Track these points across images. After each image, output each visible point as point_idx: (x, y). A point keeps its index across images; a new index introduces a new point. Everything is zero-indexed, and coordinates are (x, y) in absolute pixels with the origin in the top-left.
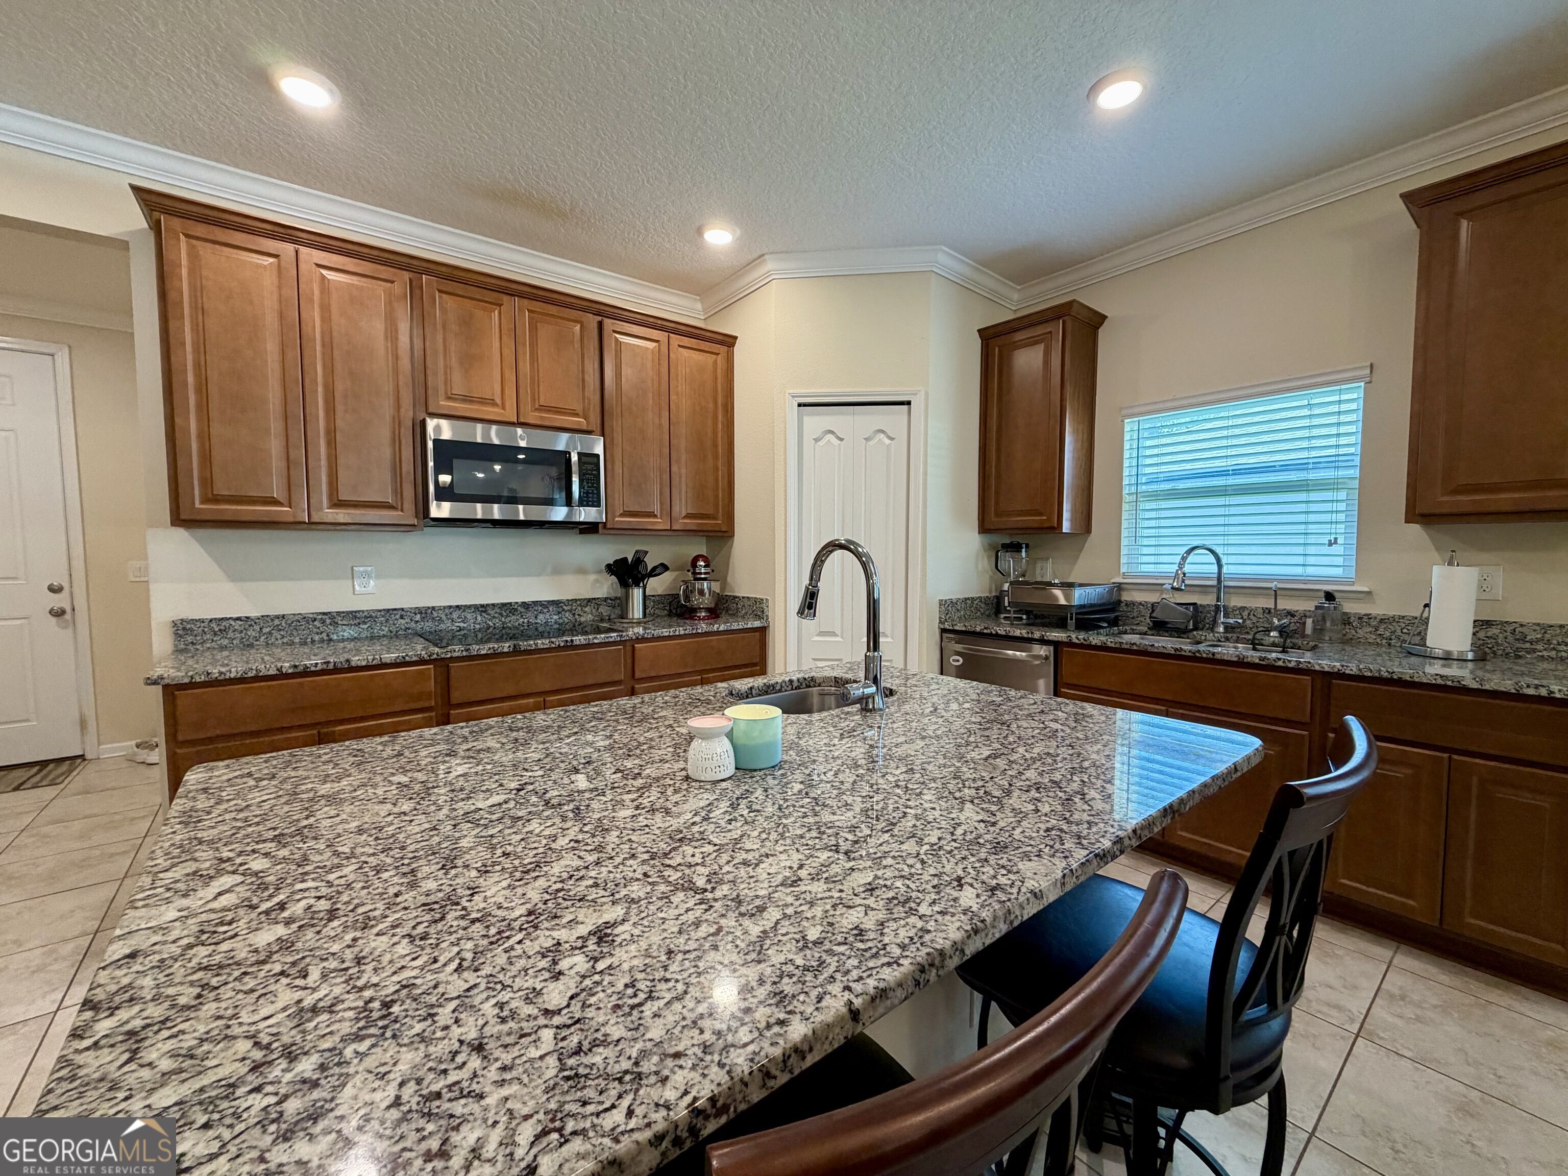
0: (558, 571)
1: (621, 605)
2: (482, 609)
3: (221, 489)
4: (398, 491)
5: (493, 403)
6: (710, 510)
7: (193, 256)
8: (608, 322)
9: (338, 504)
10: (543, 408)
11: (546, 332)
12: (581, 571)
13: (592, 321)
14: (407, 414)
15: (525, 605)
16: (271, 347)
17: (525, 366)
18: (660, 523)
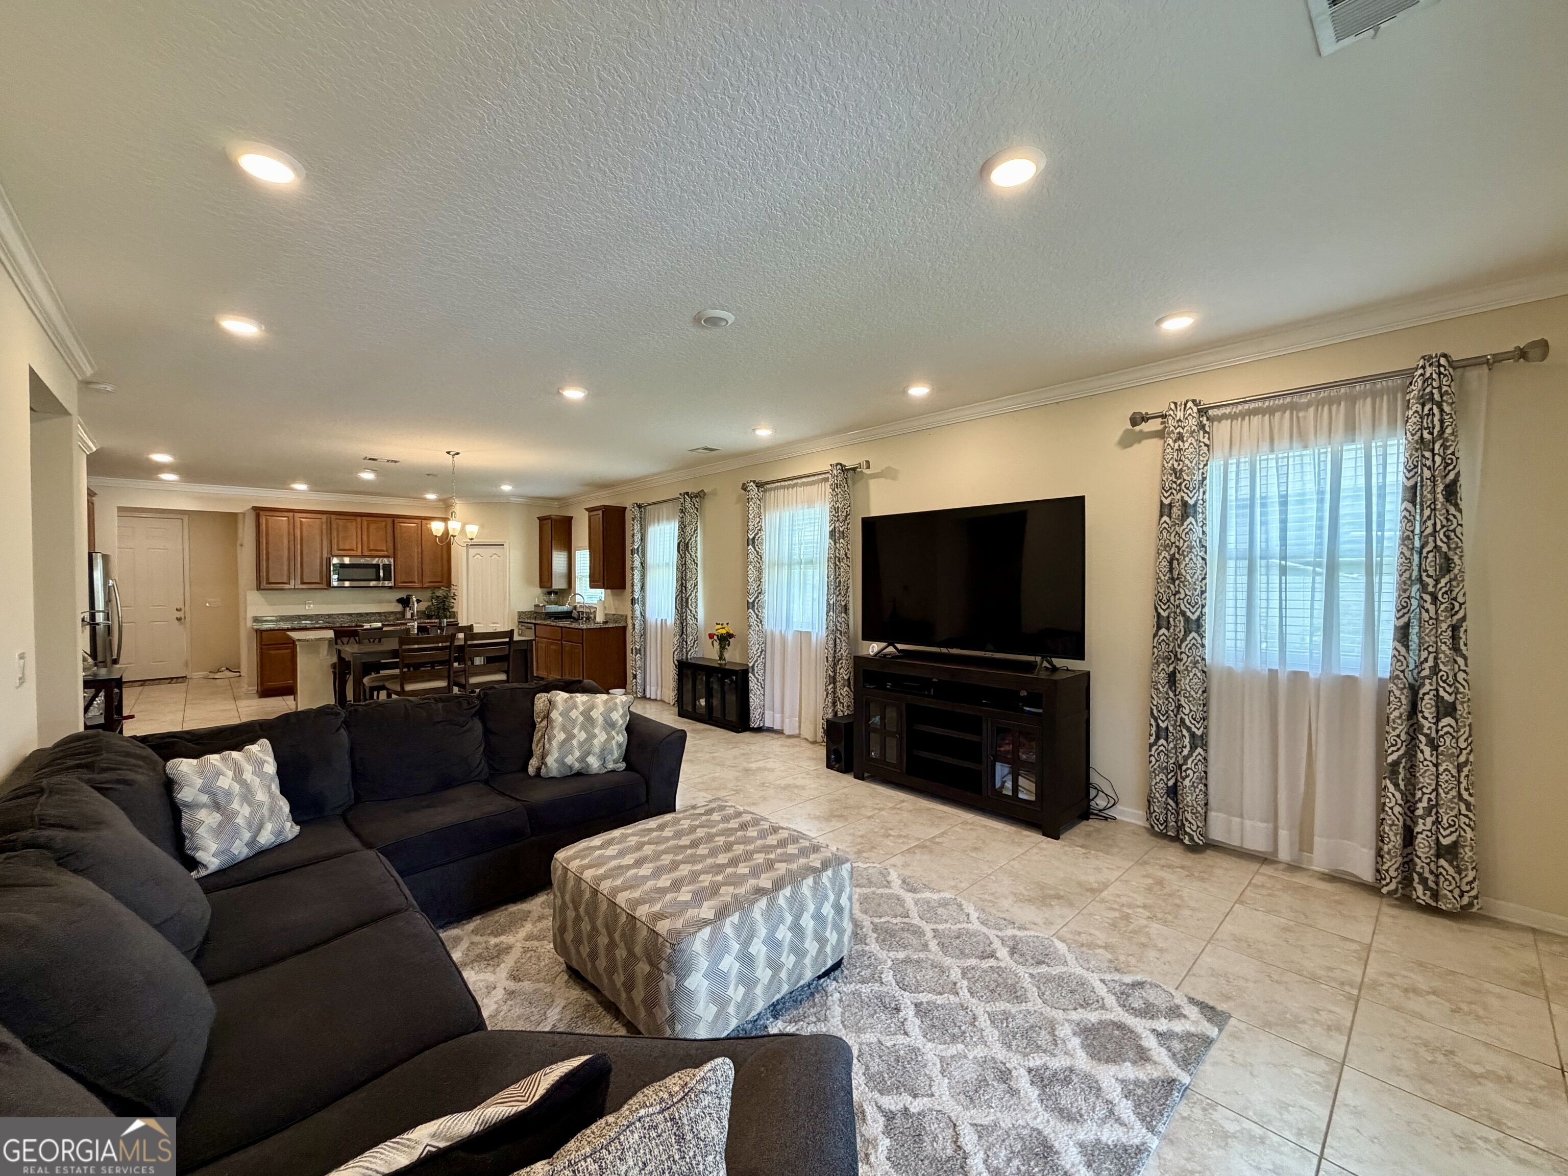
0: (380, 602)
1: (403, 613)
2: (350, 615)
3: (272, 580)
4: (321, 578)
5: (353, 550)
6: (439, 580)
7: (267, 520)
8: (397, 520)
9: (303, 583)
10: (371, 550)
11: (373, 527)
12: (390, 602)
13: (389, 520)
14: (325, 555)
15: (367, 614)
16: (286, 541)
17: (365, 538)
18: (417, 585)
